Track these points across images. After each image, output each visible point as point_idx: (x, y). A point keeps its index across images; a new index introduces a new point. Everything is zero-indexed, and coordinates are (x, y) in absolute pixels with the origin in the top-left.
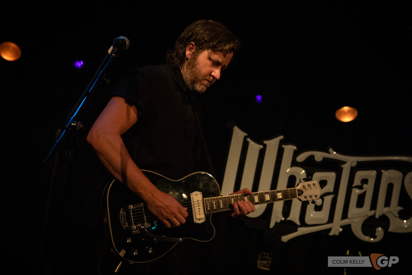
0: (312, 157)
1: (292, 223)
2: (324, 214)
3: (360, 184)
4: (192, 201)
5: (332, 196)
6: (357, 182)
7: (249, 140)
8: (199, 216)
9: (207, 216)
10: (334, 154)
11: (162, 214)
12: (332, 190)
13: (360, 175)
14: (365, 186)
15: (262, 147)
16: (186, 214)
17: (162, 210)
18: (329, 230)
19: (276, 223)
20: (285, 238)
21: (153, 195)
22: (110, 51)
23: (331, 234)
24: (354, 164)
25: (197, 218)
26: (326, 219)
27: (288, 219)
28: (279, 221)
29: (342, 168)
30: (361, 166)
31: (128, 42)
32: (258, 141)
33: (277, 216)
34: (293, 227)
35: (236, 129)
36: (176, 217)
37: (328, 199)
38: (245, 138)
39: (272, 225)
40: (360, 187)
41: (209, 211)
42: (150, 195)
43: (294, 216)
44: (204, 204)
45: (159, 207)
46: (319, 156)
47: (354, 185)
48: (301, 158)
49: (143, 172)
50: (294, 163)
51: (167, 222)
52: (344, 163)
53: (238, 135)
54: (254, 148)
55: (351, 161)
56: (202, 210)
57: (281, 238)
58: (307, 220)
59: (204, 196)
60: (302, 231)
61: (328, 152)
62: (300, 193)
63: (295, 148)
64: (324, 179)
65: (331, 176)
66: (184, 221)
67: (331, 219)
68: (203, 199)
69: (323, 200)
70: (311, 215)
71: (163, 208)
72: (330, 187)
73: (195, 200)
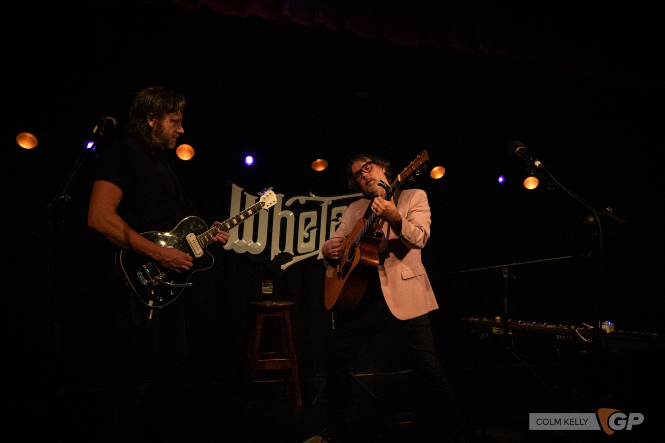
0: (298, 201)
1: (287, 254)
2: (312, 244)
3: (336, 218)
4: (189, 242)
5: (316, 229)
6: (334, 216)
7: (245, 193)
8: (199, 252)
9: (204, 249)
10: (313, 197)
11: (172, 266)
12: (315, 225)
13: (335, 210)
14: (340, 218)
15: (257, 198)
16: (191, 258)
17: (172, 263)
18: (317, 255)
19: (275, 256)
20: (284, 267)
21: (161, 255)
22: (95, 130)
23: (319, 258)
24: (330, 203)
25: (198, 253)
26: (314, 248)
27: (284, 251)
28: (277, 254)
29: (321, 207)
30: (336, 204)
31: (114, 122)
32: (254, 193)
33: (275, 251)
34: (289, 257)
35: (234, 185)
36: (184, 265)
37: (314, 232)
38: (243, 192)
39: (272, 258)
40: (337, 220)
41: (204, 245)
42: (158, 255)
43: (289, 249)
44: (199, 242)
45: (167, 262)
46: (303, 200)
47: (331, 219)
48: (289, 203)
49: (142, 235)
50: (284, 208)
51: (177, 270)
52: (323, 203)
53: (237, 191)
54: (250, 199)
55: (327, 201)
56: (199, 246)
57: (280, 267)
58: (299, 251)
59: (196, 235)
60: (296, 259)
61: (310, 196)
62: (263, 204)
63: (283, 196)
64: (309, 217)
65: (313, 214)
66: (191, 264)
67: (317, 248)
68: (197, 238)
69: (309, 233)
70: (302, 246)
71: (172, 262)
72: (313, 223)
73: (191, 241)
